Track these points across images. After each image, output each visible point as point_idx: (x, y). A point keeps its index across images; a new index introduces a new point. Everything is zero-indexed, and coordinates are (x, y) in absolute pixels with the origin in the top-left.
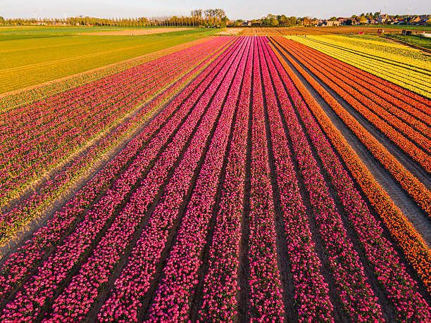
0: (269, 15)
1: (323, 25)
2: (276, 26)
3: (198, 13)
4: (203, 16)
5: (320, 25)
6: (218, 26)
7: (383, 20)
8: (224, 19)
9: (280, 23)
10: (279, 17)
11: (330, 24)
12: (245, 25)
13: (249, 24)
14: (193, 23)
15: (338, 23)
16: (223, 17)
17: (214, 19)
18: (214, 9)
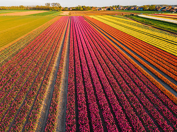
0: (79, 6)
1: (100, 10)
2: (82, 10)
3: (49, 4)
4: (51, 6)
5: (99, 10)
6: (58, 10)
7: (121, 8)
8: (60, 7)
9: (84, 9)
10: (83, 7)
11: (102, 9)
12: (69, 9)
13: (71, 9)
14: (47, 8)
15: (105, 9)
16: (59, 6)
17: (56, 7)
18: (55, 3)
